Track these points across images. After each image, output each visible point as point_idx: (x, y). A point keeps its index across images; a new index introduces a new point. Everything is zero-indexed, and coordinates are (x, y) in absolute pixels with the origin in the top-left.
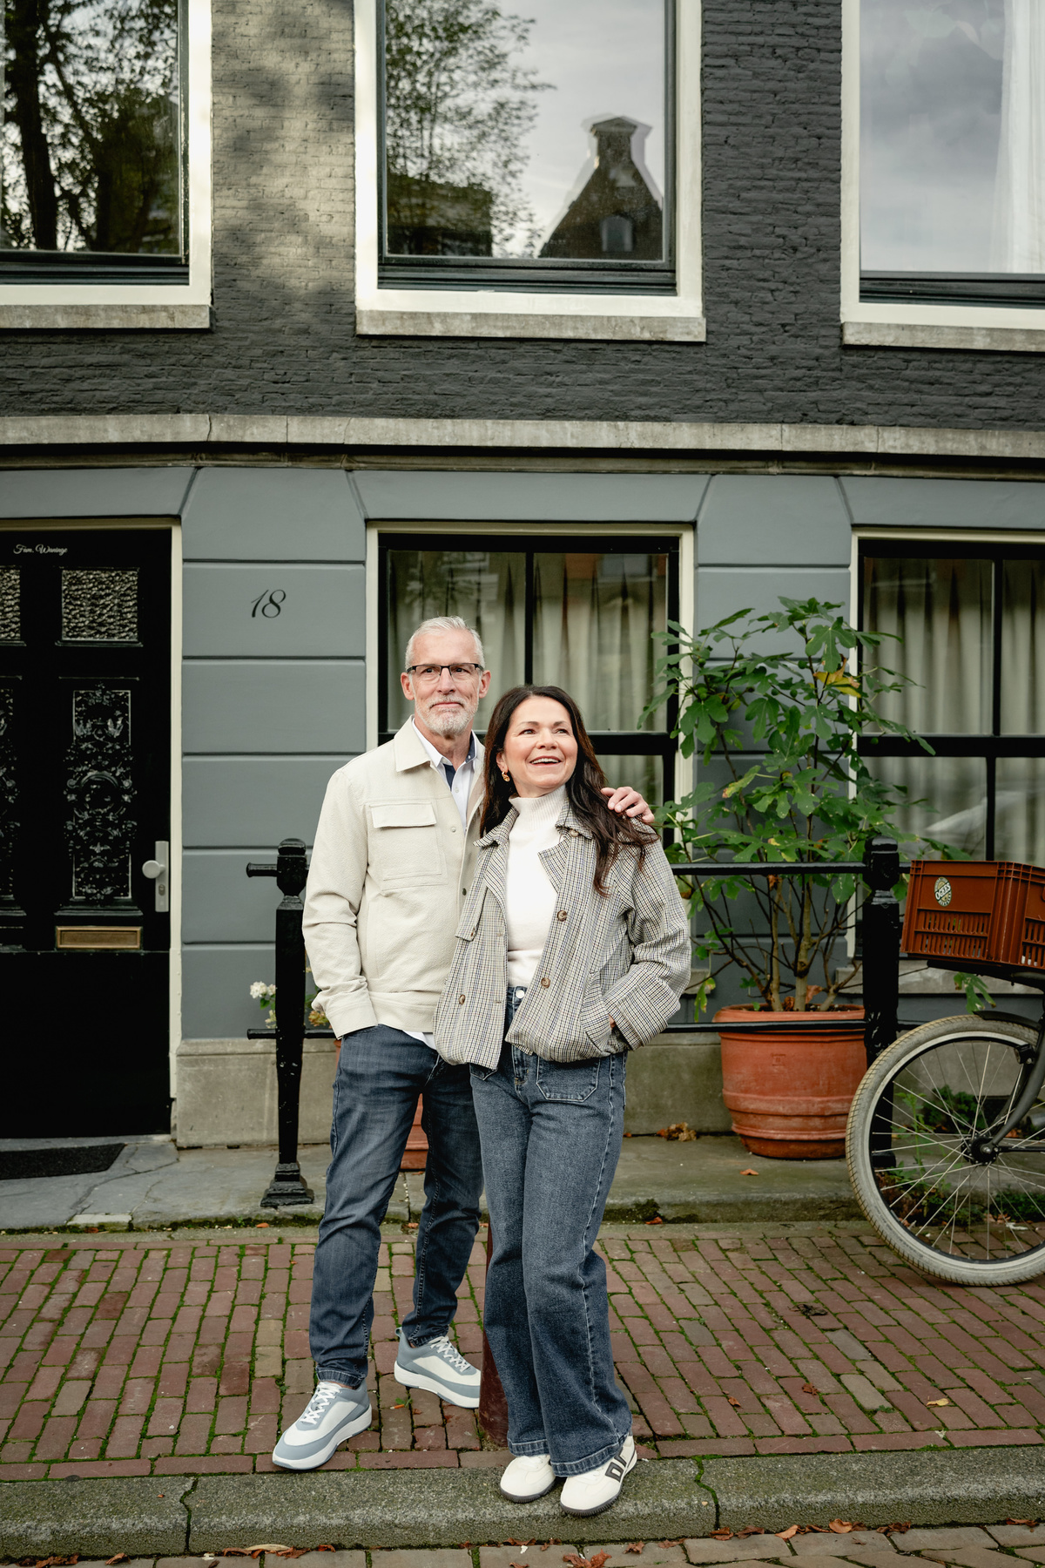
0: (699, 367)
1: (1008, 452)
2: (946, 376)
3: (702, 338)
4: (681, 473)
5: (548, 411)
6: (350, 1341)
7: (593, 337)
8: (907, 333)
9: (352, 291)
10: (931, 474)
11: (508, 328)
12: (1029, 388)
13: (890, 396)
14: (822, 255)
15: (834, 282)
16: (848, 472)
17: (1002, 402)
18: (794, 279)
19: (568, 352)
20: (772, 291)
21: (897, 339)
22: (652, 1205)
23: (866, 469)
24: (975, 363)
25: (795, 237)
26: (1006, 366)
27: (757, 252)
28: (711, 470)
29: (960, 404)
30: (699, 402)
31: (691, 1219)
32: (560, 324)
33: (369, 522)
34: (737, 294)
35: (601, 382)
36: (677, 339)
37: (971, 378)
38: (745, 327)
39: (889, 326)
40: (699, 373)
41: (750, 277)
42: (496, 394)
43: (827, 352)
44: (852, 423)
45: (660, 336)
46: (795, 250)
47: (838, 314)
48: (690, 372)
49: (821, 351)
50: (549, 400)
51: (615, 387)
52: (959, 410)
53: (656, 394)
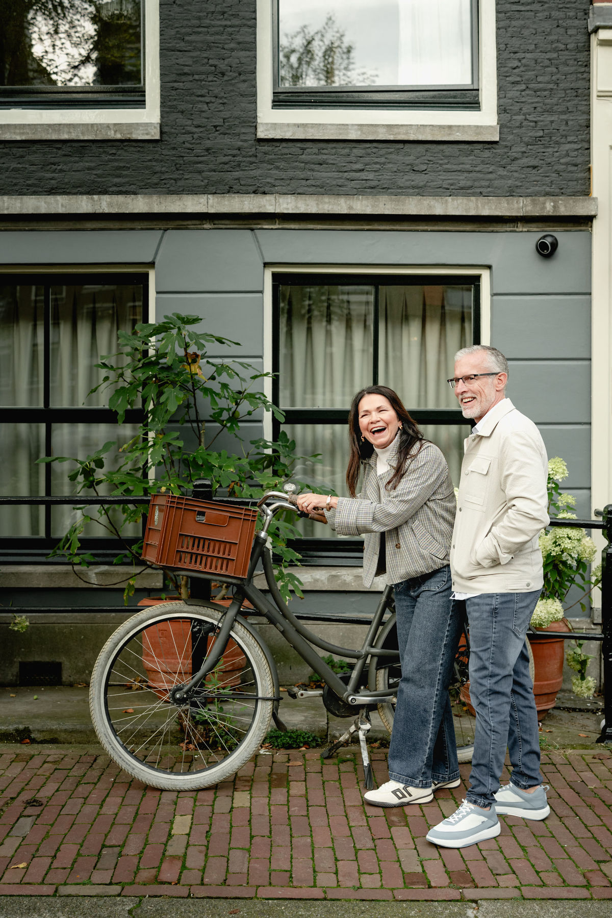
0: (157, 157)
1: (369, 211)
2: (331, 159)
3: (157, 137)
4: (142, 229)
5: (52, 189)
7: (82, 138)
8: (301, 129)
10: (319, 227)
11: (23, 133)
12: (391, 165)
13: (291, 173)
14: (242, 77)
15: (252, 96)
16: (259, 226)
17: (371, 176)
18: (222, 94)
19: (67, 149)
20: (207, 103)
21: (294, 134)
22: (27, 731)
23: (272, 224)
24: (351, 149)
25: (222, 66)
26: (374, 150)
27: (196, 77)
28: (162, 227)
29: (341, 178)
30: (156, 181)
31: (54, 741)
32: (59, 130)
34: (183, 106)
35: (89, 169)
36: (140, 138)
37: (348, 159)
38: (189, 128)
39: (288, 125)
40: (156, 161)
41: (192, 94)
42: (16, 178)
43: (245, 145)
44: (264, 193)
45: (128, 136)
46: (223, 74)
47: (256, 117)
48: (150, 161)
49: (241, 143)
50: (53, 182)
51: (99, 172)
52: (340, 182)
53: (126, 176)
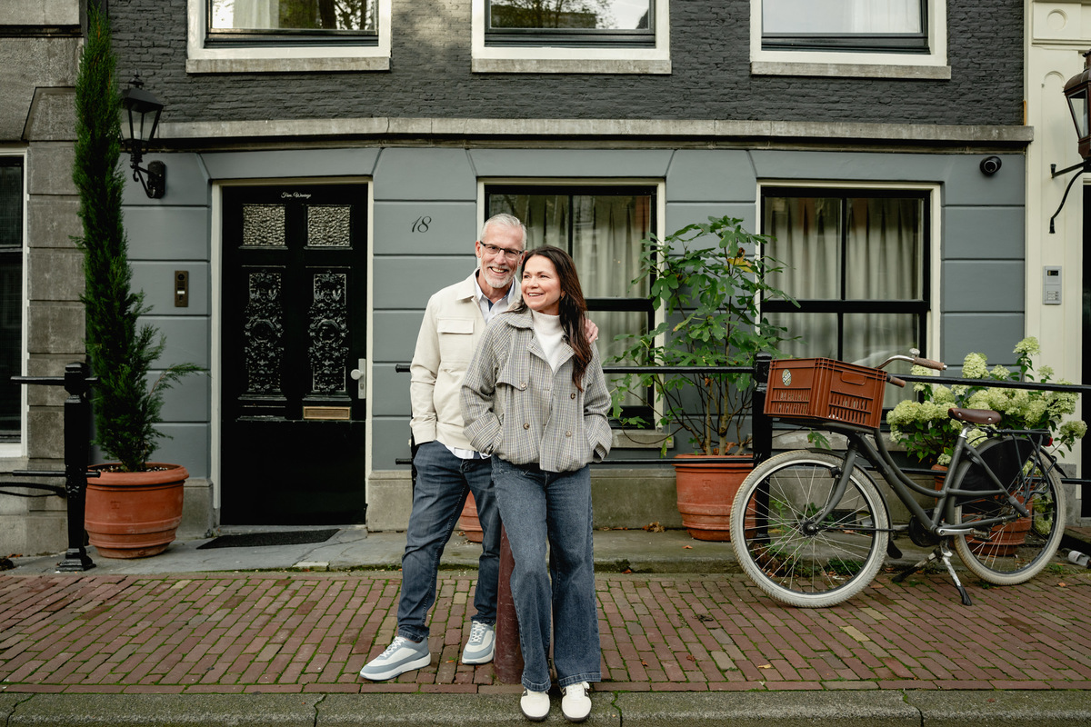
0: (668, 88)
1: (848, 135)
2: (812, 92)
3: (670, 72)
4: (657, 149)
5: (581, 114)
6: (413, 616)
7: (606, 72)
8: (788, 67)
9: (470, 48)
10: (803, 148)
11: (557, 67)
12: (861, 98)
13: (779, 104)
14: (739, 24)
15: (746, 39)
16: (754, 147)
17: (845, 107)
18: (723, 37)
19: (593, 81)
20: (710, 44)
21: (782, 71)
22: (626, 562)
23: (764, 145)
24: (829, 84)
25: (723, 14)
26: (848, 86)
27: (702, 23)
28: (674, 147)
29: (820, 108)
30: (667, 109)
31: (649, 571)
32: (588, 65)
33: (478, 178)
34: (689, 47)
35: (611, 98)
36: (654, 72)
37: (826, 93)
38: (694, 65)
39: (778, 63)
40: (667, 92)
41: (698, 37)
42: (551, 105)
43: (742, 79)
44: (757, 119)
45: (645, 71)
46: (723, 21)
47: (749, 57)
48: (662, 91)
49: (738, 78)
50: (581, 108)
51: (619, 100)
52: (820, 111)
53: (642, 104)
